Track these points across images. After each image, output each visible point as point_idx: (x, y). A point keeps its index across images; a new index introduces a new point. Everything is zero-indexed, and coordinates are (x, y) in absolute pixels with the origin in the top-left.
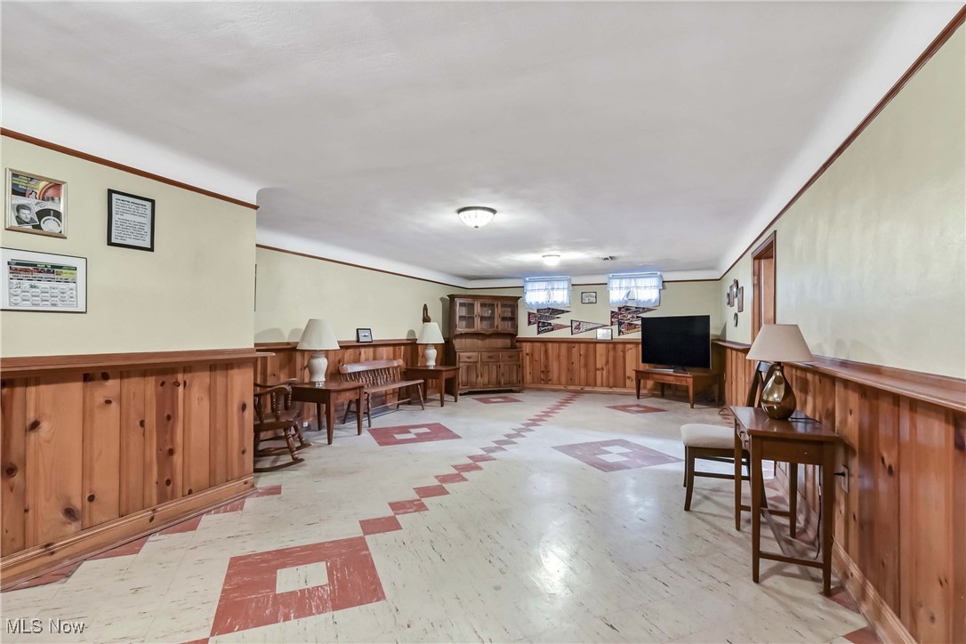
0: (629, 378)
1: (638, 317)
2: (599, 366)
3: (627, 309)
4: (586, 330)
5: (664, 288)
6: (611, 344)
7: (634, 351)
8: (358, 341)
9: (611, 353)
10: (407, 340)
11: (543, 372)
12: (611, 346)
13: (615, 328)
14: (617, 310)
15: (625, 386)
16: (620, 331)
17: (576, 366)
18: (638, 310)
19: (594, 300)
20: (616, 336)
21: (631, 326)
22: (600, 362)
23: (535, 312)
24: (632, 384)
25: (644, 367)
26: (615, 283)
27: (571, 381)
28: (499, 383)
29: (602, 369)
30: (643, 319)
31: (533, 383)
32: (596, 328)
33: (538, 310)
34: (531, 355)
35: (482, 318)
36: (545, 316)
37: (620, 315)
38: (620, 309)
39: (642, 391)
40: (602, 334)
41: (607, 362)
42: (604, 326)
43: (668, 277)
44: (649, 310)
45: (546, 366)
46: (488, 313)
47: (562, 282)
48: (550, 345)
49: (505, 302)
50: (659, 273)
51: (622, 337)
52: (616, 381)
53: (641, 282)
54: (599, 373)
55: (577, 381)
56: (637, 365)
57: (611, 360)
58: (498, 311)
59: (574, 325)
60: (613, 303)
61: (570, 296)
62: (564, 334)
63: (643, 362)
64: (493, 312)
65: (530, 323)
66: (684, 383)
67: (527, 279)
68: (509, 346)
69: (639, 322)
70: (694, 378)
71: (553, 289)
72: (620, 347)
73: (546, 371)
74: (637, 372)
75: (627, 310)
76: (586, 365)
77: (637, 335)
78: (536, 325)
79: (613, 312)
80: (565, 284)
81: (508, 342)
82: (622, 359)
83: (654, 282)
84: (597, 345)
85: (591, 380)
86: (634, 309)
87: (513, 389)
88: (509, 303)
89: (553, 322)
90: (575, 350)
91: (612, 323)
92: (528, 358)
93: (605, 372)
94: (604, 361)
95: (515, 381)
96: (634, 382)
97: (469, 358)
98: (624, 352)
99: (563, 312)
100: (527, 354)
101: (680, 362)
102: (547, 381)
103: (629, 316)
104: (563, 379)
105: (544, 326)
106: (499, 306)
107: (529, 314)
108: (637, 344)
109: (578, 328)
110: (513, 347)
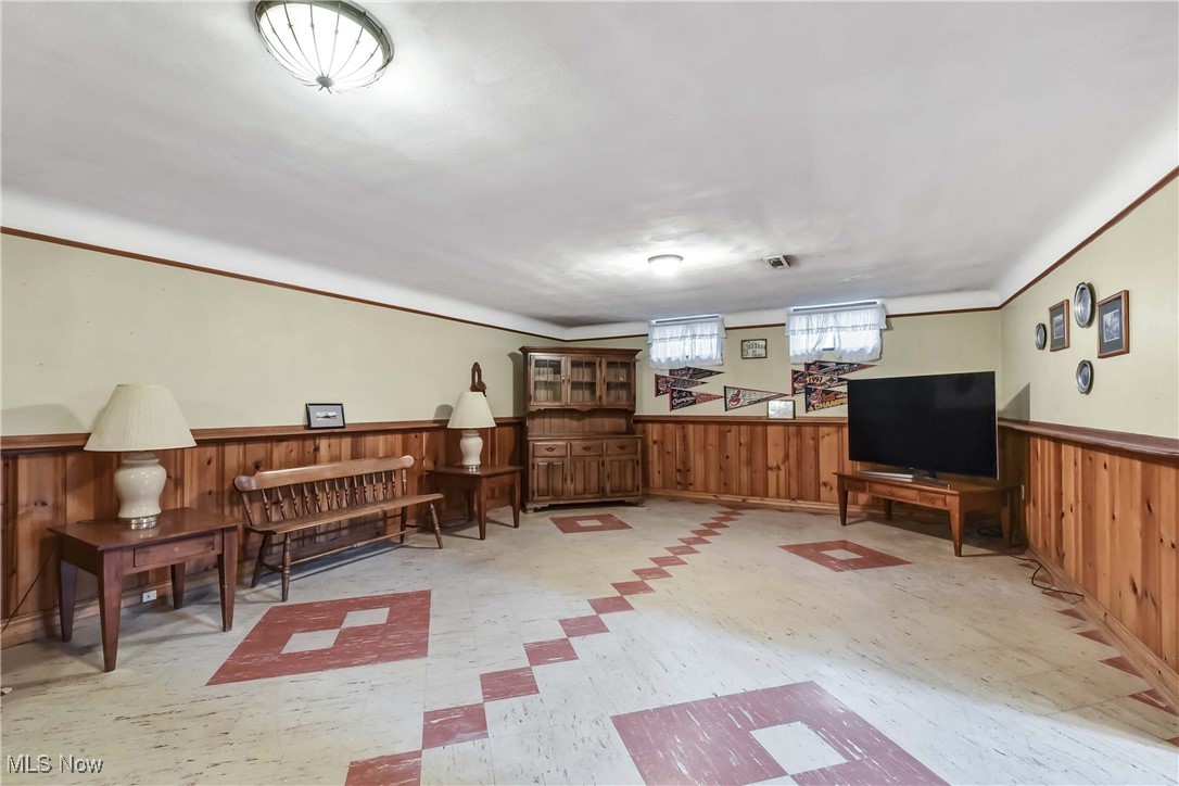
0: (825, 484)
1: (840, 380)
2: (772, 462)
3: (821, 365)
4: (750, 404)
5: (889, 327)
6: (794, 426)
7: (834, 438)
8: (308, 427)
9: (793, 442)
10: (435, 422)
11: (679, 471)
12: (792, 429)
13: (801, 399)
14: (802, 368)
15: (818, 499)
16: (808, 406)
17: (733, 461)
18: (841, 367)
19: (762, 352)
20: (801, 412)
21: (828, 396)
22: (775, 456)
23: (667, 374)
24: (830, 497)
25: (852, 468)
26: (798, 323)
27: (725, 487)
28: (602, 490)
29: (778, 468)
30: (851, 384)
31: (664, 487)
32: (768, 399)
33: (671, 371)
34: (661, 443)
35: (576, 385)
36: (682, 381)
37: (811, 377)
38: (808, 366)
39: (851, 509)
40: (778, 409)
41: (787, 457)
42: (780, 396)
43: (896, 307)
44: (861, 367)
45: (685, 462)
46: (584, 376)
47: (709, 325)
48: (691, 427)
49: (613, 359)
50: (879, 301)
51: (812, 414)
52: (803, 489)
53: (845, 319)
54: (772, 475)
55: (734, 487)
56: (841, 464)
57: (793, 453)
58: (603, 373)
59: (729, 396)
60: (796, 356)
61: (721, 347)
62: (714, 409)
63: (851, 459)
64: (594, 375)
65: (658, 392)
66: (939, 505)
67: (654, 322)
68: (624, 429)
69: (844, 389)
70: (962, 496)
71: (694, 336)
72: (808, 431)
73: (685, 470)
74: (841, 477)
75: (821, 367)
76: (750, 462)
77: (840, 411)
78: (668, 395)
79: (795, 372)
80: (713, 328)
81: (621, 422)
82: (813, 452)
83: (871, 317)
84: (770, 429)
85: (759, 487)
86: (833, 366)
87: (627, 499)
88: (619, 360)
89: (695, 390)
90: (731, 437)
91: (794, 392)
92: (655, 447)
93: (782, 473)
94: (781, 455)
95: (630, 488)
96: (835, 491)
97: (550, 449)
98: (816, 439)
99: (711, 373)
100: (655, 442)
101: (930, 464)
102: (686, 486)
103: (825, 379)
104: (713, 485)
105: (680, 397)
106: (604, 366)
107: (657, 378)
108: (839, 426)
109: (736, 399)
110: (630, 431)
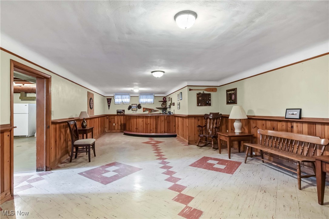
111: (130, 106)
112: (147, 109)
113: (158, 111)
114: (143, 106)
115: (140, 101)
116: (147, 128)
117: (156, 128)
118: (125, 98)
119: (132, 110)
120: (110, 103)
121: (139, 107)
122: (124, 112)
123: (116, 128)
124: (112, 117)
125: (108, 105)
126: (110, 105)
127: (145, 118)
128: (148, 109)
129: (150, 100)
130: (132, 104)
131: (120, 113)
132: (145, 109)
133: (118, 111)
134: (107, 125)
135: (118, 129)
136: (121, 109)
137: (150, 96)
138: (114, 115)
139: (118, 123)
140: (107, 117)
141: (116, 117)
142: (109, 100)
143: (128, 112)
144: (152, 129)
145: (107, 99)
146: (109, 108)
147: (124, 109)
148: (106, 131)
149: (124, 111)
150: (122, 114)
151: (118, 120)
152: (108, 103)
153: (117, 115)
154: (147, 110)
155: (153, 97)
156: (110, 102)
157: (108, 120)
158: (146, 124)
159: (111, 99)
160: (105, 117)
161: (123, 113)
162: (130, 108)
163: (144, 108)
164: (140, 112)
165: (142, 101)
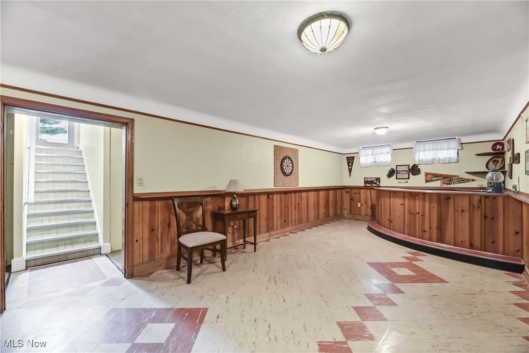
111: (392, 168)
112: (436, 175)
113: (473, 180)
114: (424, 169)
115: (417, 159)
116: (412, 224)
117: (441, 229)
118: (381, 154)
119: (397, 179)
120: (352, 165)
121: (414, 170)
122: (379, 182)
123: (363, 213)
124: (356, 191)
125: (349, 169)
126: (351, 168)
127: (409, 199)
128: (441, 175)
129: (447, 152)
130: (397, 166)
131: (371, 184)
132: (430, 177)
133: (366, 180)
134: (347, 205)
135: (367, 215)
136: (372, 175)
137: (445, 144)
138: (359, 188)
139: (366, 203)
140: (347, 190)
141: (362, 191)
142: (350, 160)
143: (387, 183)
144: (427, 228)
145: (347, 158)
146: (350, 174)
147: (378, 177)
148: (346, 215)
149: (378, 179)
150: (374, 185)
151: (366, 197)
152: (348, 165)
153: (365, 188)
154: (436, 178)
155: (454, 144)
156: (353, 163)
157: (348, 195)
158: (410, 213)
159: (353, 157)
160: (344, 190)
161: (375, 183)
162: (391, 173)
163: (427, 174)
164: (417, 182)
165: (421, 158)
